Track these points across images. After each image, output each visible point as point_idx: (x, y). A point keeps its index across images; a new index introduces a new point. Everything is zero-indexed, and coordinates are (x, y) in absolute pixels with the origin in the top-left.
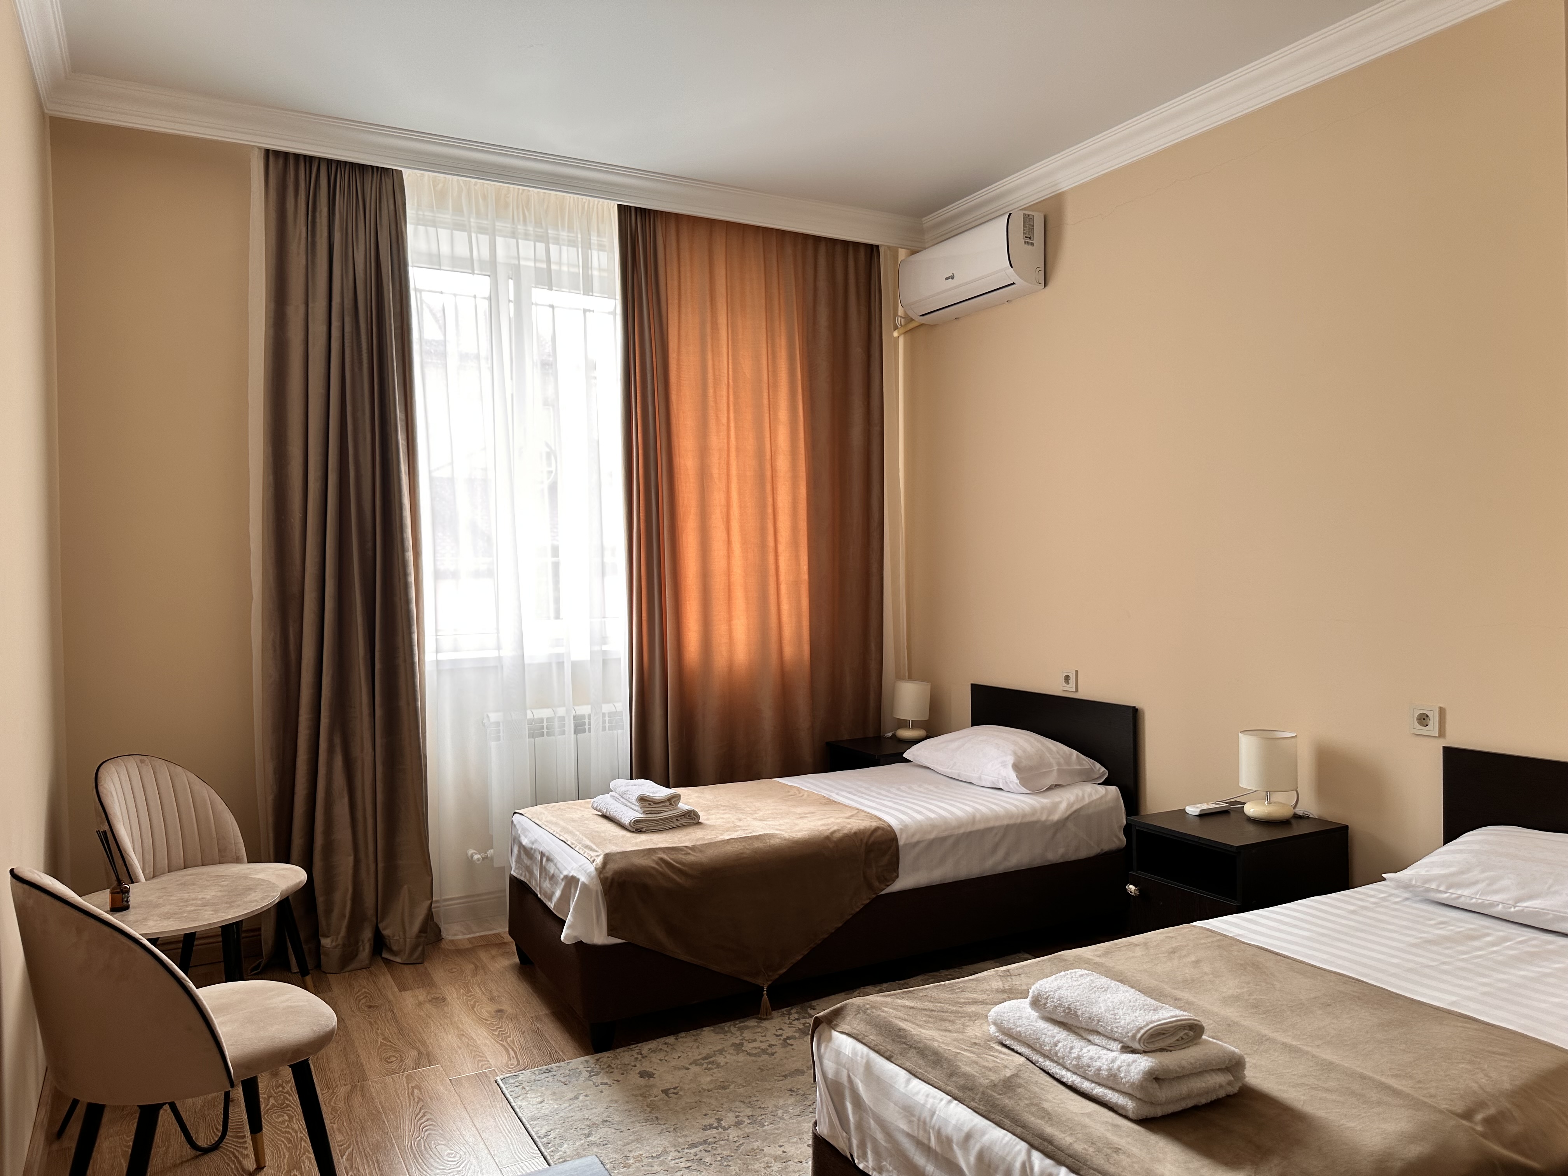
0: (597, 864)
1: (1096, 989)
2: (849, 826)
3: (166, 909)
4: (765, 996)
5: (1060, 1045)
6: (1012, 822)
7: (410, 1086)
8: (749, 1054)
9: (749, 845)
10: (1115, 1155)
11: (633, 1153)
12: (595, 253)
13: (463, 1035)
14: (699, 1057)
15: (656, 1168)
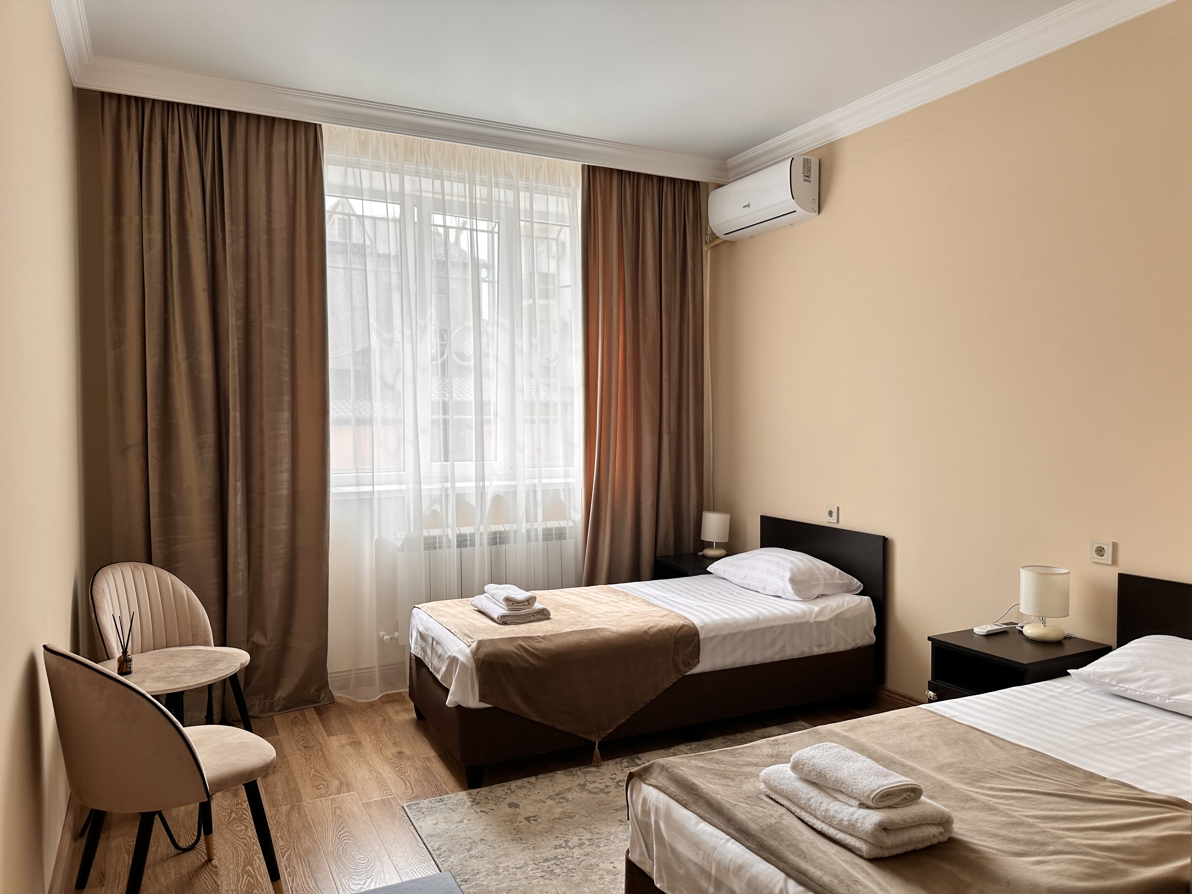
0: (472, 648)
1: (841, 758)
2: (662, 623)
3: (158, 674)
4: (597, 750)
5: (813, 800)
6: (787, 622)
7: (334, 806)
8: (590, 792)
9: (586, 636)
10: (854, 886)
11: (502, 864)
12: (478, 187)
13: (373, 770)
14: (554, 793)
15: (519, 876)
